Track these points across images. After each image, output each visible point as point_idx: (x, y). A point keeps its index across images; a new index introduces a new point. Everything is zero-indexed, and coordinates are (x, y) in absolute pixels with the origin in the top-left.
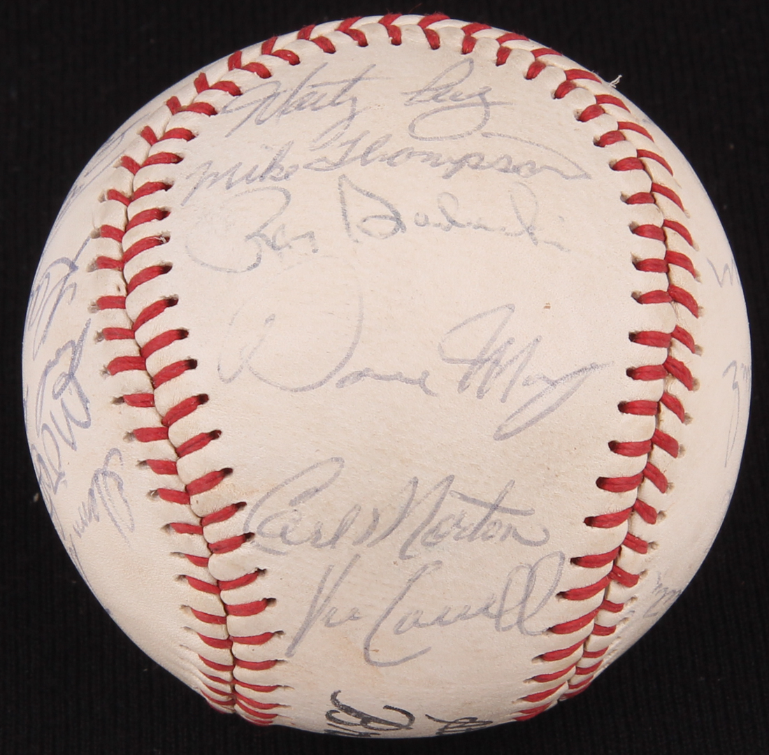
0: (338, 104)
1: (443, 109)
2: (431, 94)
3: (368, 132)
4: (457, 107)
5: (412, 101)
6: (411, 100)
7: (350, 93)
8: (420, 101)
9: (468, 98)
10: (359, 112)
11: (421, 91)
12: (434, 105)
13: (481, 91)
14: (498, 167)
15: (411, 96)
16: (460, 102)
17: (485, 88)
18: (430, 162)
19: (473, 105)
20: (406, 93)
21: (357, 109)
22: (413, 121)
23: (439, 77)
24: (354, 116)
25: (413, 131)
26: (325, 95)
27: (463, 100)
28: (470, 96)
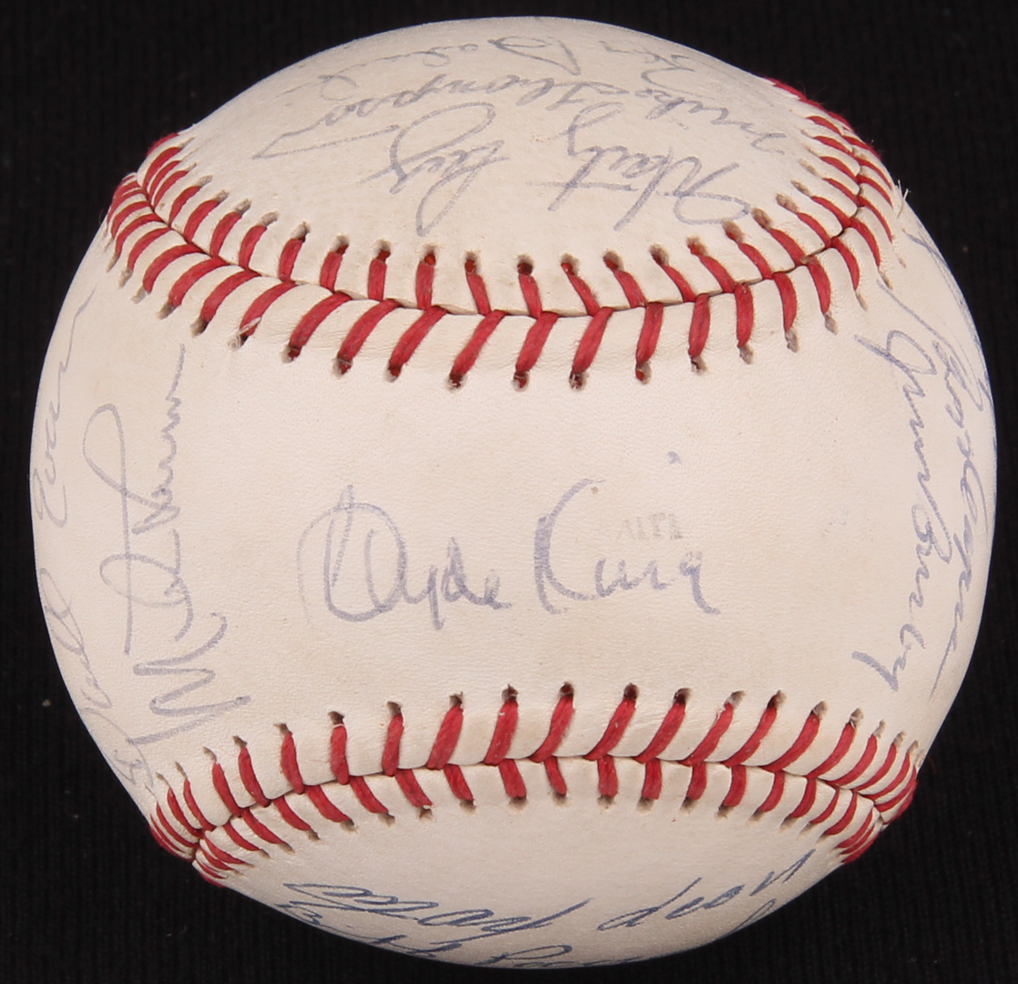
0: (592, 150)
1: (452, 144)
2: (471, 162)
3: (548, 108)
4: (434, 150)
5: (494, 147)
6: (495, 150)
7: (577, 165)
8: (483, 148)
9: (421, 165)
10: (564, 134)
11: (484, 165)
12: (465, 146)
13: (403, 184)
14: (376, 102)
15: (497, 155)
16: (431, 156)
17: (399, 190)
18: (464, 83)
19: (413, 159)
20: (503, 159)
21: (566, 138)
22: (491, 121)
23: (461, 190)
24: (570, 130)
25: (489, 111)
26: (612, 167)
27: (427, 161)
28: (417, 169)
